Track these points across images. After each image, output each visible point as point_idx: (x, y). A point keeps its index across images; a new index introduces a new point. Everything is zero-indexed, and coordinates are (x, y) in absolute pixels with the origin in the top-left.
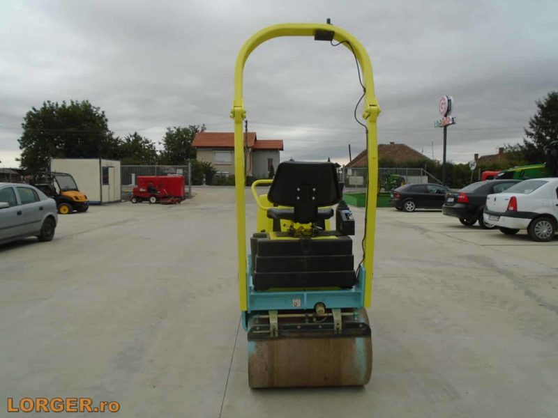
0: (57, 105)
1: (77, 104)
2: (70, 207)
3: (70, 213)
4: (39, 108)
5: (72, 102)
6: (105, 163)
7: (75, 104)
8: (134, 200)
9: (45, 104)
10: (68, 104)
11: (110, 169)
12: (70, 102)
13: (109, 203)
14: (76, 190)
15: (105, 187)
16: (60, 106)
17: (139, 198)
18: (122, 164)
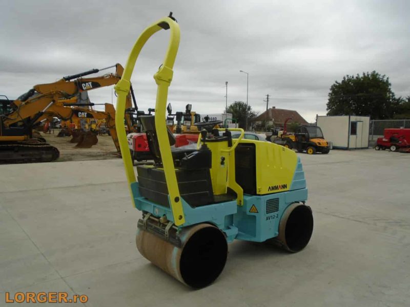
0: (353, 77)
1: (368, 75)
2: (314, 149)
3: (314, 153)
4: (340, 81)
5: (364, 74)
6: (354, 118)
7: (366, 75)
8: (377, 148)
9: (344, 78)
10: (361, 76)
11: (358, 123)
12: (362, 74)
13: (356, 149)
14: (322, 138)
15: (353, 137)
16: (355, 78)
17: (382, 146)
18: (371, 119)
